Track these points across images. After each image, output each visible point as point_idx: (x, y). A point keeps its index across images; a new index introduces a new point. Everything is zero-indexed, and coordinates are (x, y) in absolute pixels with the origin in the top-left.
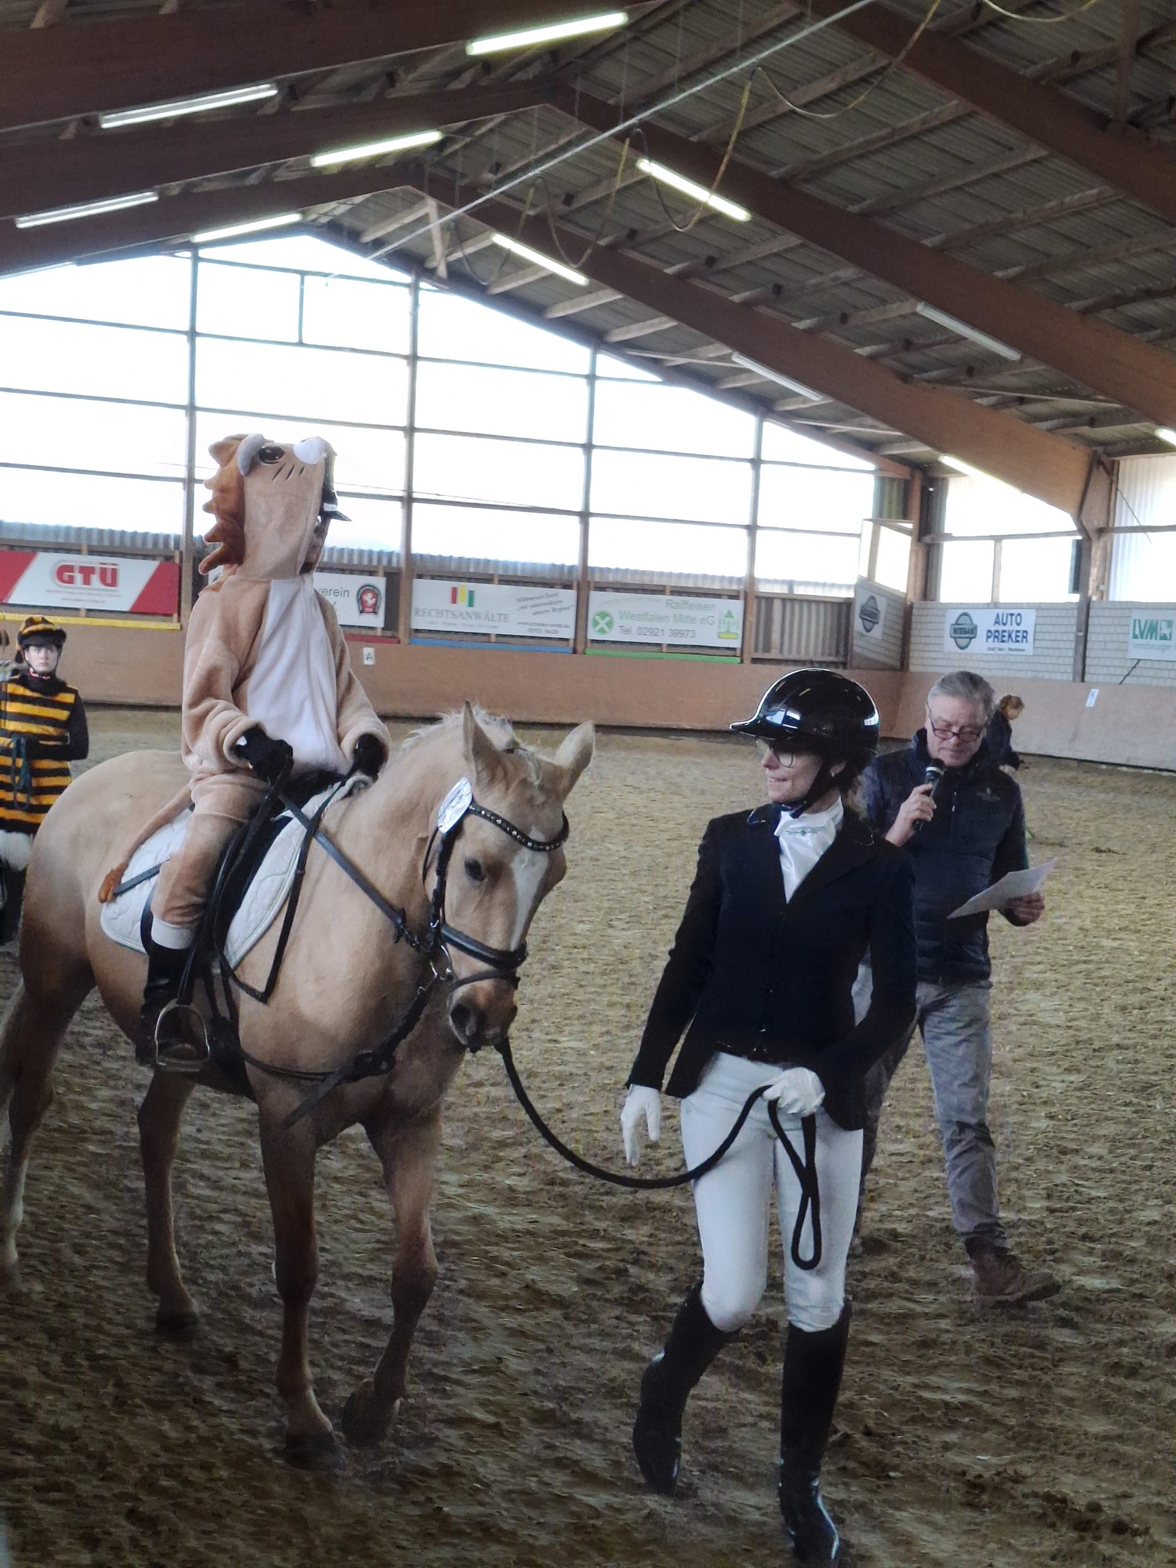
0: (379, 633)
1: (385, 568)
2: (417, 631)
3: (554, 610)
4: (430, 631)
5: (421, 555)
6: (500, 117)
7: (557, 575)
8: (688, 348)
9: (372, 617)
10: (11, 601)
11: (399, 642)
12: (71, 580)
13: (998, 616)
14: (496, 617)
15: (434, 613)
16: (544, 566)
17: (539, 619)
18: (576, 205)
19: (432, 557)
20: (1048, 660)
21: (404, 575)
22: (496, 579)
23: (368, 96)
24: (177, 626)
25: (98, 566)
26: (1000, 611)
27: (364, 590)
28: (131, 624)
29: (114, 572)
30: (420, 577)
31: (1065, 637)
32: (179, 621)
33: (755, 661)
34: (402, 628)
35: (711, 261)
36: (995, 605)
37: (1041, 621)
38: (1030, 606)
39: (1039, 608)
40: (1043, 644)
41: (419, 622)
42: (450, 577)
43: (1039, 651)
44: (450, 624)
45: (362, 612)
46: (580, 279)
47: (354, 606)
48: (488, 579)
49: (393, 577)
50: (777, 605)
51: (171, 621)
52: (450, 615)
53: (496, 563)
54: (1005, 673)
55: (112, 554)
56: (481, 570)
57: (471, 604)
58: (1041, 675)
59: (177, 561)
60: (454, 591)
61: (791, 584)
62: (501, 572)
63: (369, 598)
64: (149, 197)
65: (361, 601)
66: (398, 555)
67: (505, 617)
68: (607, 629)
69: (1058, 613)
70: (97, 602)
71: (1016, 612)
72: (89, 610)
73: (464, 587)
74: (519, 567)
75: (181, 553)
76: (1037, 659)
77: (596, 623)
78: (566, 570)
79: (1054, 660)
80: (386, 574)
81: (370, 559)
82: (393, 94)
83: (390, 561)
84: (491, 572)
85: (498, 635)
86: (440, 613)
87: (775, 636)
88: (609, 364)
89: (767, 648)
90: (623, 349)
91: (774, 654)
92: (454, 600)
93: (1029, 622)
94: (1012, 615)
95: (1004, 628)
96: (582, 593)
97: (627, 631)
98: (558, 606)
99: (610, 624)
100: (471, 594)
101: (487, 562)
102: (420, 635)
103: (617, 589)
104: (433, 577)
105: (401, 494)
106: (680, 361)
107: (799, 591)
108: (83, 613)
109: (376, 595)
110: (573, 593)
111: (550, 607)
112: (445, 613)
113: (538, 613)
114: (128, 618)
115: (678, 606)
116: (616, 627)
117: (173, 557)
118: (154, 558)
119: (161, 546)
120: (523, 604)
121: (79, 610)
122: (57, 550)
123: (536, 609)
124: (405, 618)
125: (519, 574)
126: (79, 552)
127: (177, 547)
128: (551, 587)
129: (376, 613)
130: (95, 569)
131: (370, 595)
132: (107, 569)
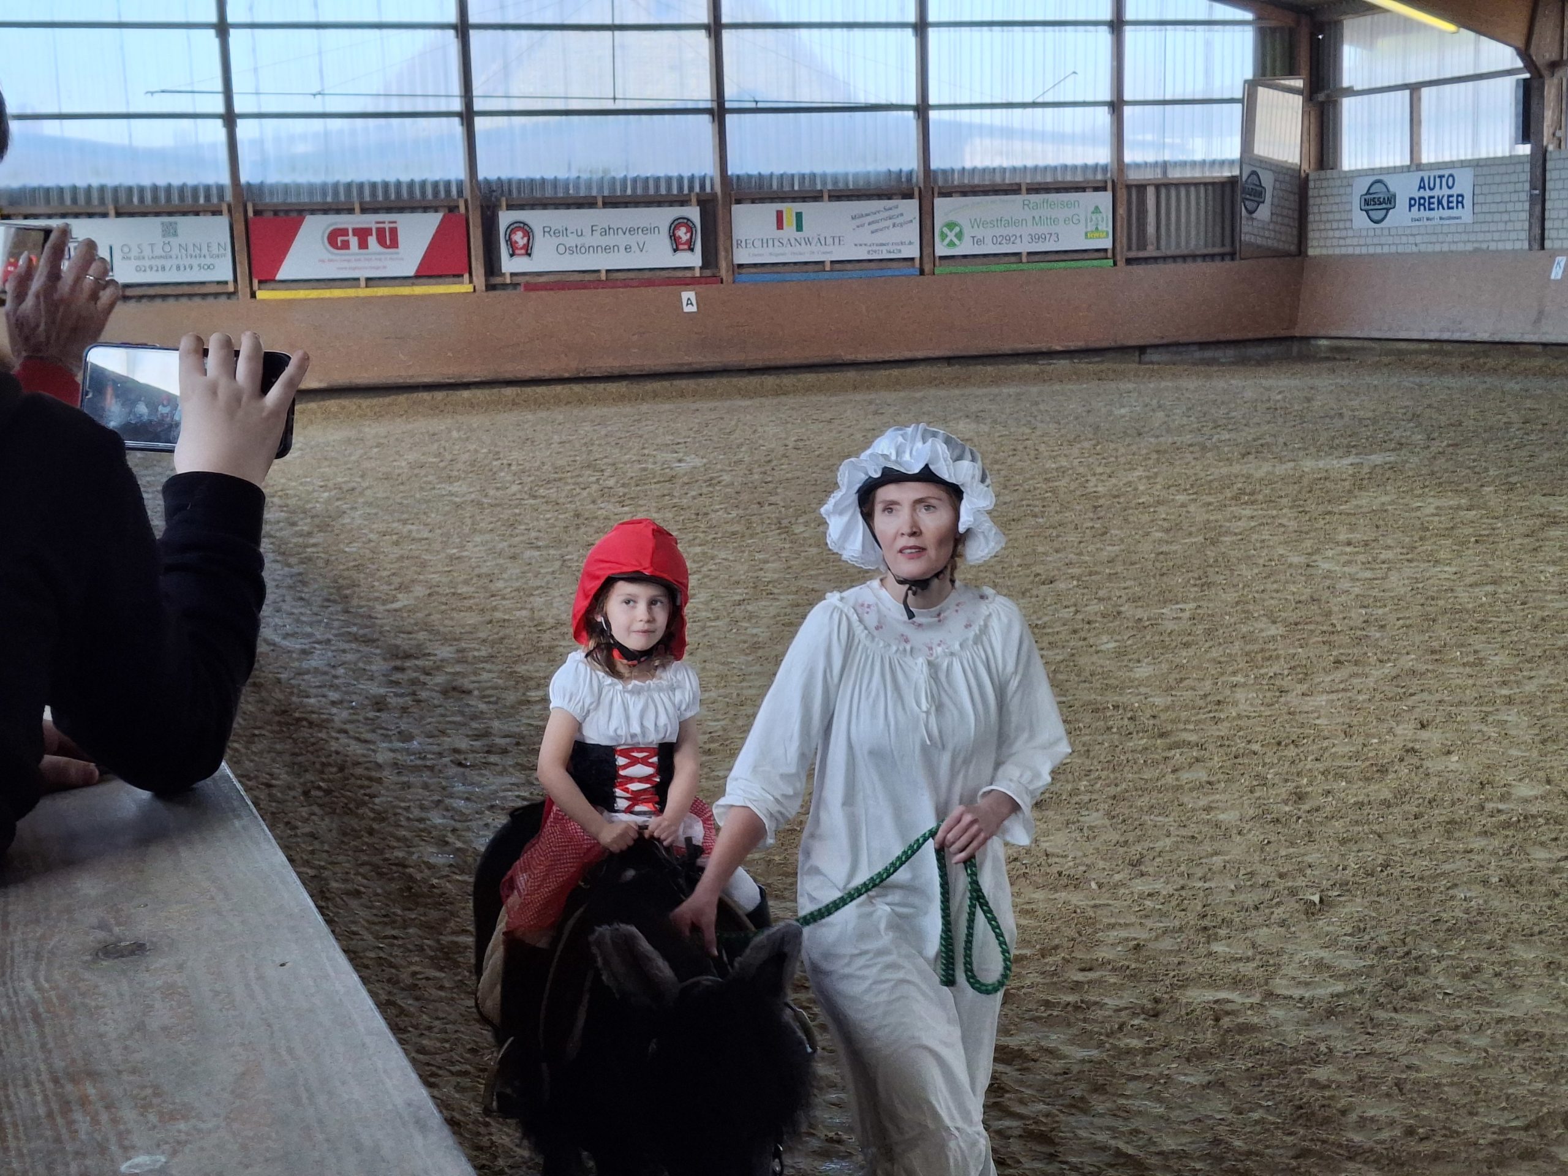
0: (697, 273)
1: (697, 195)
2: (740, 266)
3: (895, 226)
4: (755, 265)
5: (738, 177)
7: (893, 183)
9: (688, 254)
10: (279, 277)
11: (721, 281)
12: (346, 245)
13: (1422, 180)
14: (830, 241)
15: (758, 243)
16: (878, 174)
19: (750, 177)
20: (1493, 227)
21: (720, 202)
22: (825, 197)
24: (469, 288)
25: (374, 227)
26: (1425, 174)
27: (675, 225)
28: (419, 290)
29: (394, 232)
30: (738, 202)
31: (1514, 197)
32: (471, 282)
33: (1130, 261)
34: (723, 264)
36: (1419, 167)
37: (1481, 180)
38: (1463, 164)
39: (1477, 165)
40: (1485, 208)
41: (742, 256)
42: (772, 200)
43: (1481, 218)
44: (777, 255)
45: (675, 251)
47: (666, 243)
48: (817, 197)
50: (1150, 193)
51: (462, 283)
52: (777, 243)
53: (824, 176)
54: (1437, 248)
55: (389, 210)
56: (808, 186)
57: (799, 228)
58: (1484, 246)
59: (462, 209)
60: (780, 215)
61: (1165, 166)
62: (830, 187)
63: (682, 233)
65: (674, 238)
66: (712, 179)
67: (839, 240)
68: (957, 242)
69: (1503, 169)
70: (378, 268)
71: (1446, 173)
72: (368, 279)
73: (790, 209)
74: (850, 178)
75: (466, 201)
76: (1477, 228)
77: (944, 236)
78: (904, 176)
79: (1501, 226)
80: (700, 203)
81: (681, 188)
83: (703, 187)
84: (819, 187)
85: (832, 262)
86: (764, 243)
87: (1151, 230)
89: (1142, 244)
91: (1150, 251)
92: (780, 225)
93: (1464, 184)
94: (1441, 177)
95: (1431, 193)
96: (926, 203)
97: (980, 242)
98: (897, 221)
100: (799, 216)
101: (814, 175)
102: (744, 271)
103: (964, 194)
104: (753, 202)
105: (709, 105)
107: (1174, 174)
108: (363, 283)
109: (691, 229)
110: (915, 203)
111: (889, 223)
112: (770, 242)
113: (876, 231)
114: (413, 284)
115: (1037, 206)
116: (967, 238)
117: (458, 207)
118: (436, 210)
119: (442, 194)
120: (858, 222)
121: (358, 279)
122: (326, 211)
123: (874, 227)
124: (726, 251)
125: (851, 187)
126: (351, 211)
127: (460, 193)
128: (889, 199)
129: (692, 250)
130: (371, 229)
131: (683, 230)
132: (384, 229)
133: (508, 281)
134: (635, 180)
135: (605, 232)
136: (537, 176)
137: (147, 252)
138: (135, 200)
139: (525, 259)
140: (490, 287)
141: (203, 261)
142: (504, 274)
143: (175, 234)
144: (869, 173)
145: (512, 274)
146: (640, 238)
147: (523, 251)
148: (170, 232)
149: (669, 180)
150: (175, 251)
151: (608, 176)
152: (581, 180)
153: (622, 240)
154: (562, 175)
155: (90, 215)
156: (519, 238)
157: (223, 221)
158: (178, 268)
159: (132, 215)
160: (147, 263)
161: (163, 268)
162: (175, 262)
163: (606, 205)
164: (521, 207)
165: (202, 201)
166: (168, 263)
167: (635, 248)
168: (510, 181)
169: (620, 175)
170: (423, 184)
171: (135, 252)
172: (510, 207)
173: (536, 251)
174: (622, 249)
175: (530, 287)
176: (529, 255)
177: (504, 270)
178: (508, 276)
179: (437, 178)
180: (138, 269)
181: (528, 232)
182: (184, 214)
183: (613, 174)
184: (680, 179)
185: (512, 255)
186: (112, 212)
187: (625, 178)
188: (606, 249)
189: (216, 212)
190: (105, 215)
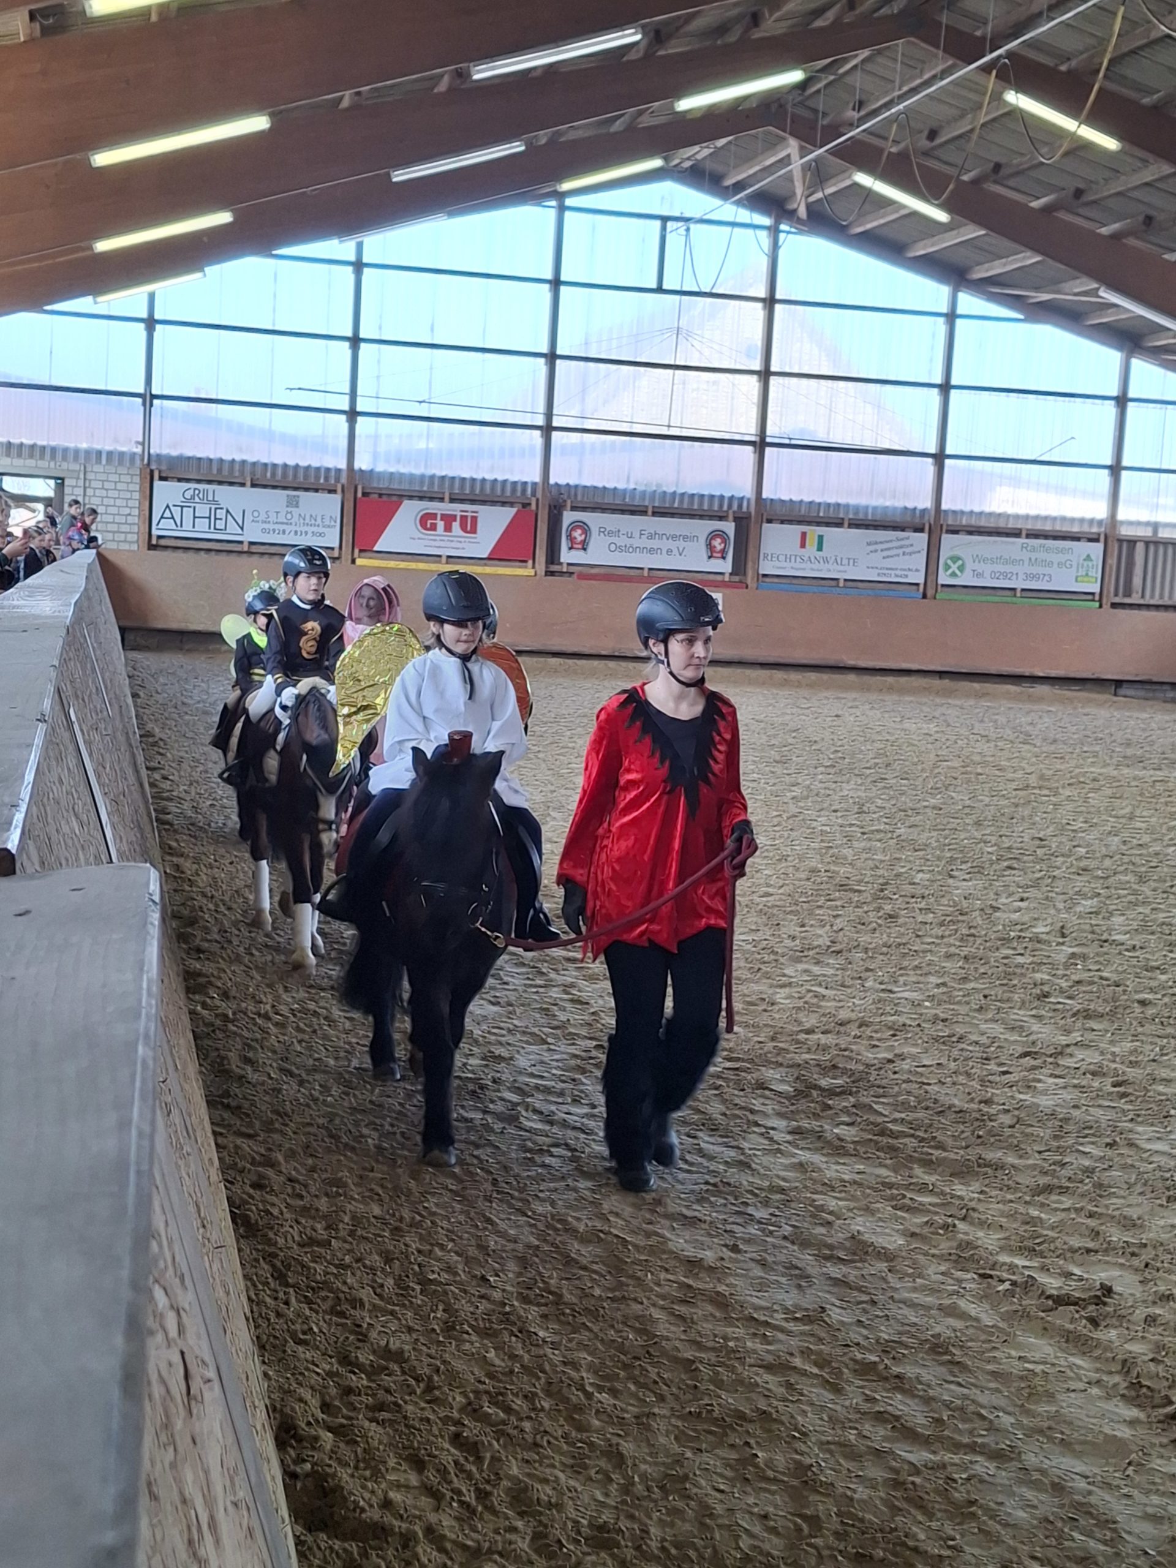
0: (727, 578)
1: (734, 512)
2: (764, 576)
3: (904, 554)
4: (778, 576)
5: (772, 500)
6: (865, 53)
7: (908, 518)
8: (1053, 284)
9: (721, 561)
10: (376, 548)
11: (747, 587)
12: (434, 528)
14: (845, 562)
15: (782, 558)
16: (895, 508)
17: (888, 563)
18: (939, 141)
19: (783, 501)
21: (753, 519)
22: (846, 524)
23: (732, 38)
24: (532, 572)
25: (459, 514)
27: (713, 535)
28: (488, 570)
29: (474, 520)
30: (769, 521)
32: (533, 567)
33: (1114, 605)
34: (750, 573)
35: (1079, 193)
41: (766, 568)
42: (800, 522)
44: (797, 569)
45: (710, 557)
46: (941, 216)
47: (704, 553)
48: (839, 524)
49: (743, 522)
50: (1140, 548)
51: (526, 567)
52: (798, 559)
53: (847, 506)
55: (473, 502)
56: (831, 514)
57: (820, 549)
59: (533, 507)
60: (804, 535)
61: (1156, 526)
62: (851, 516)
63: (718, 544)
64: (517, 147)
65: (710, 547)
66: (749, 500)
67: (854, 562)
68: (958, 572)
70: (458, 548)
72: (449, 557)
73: (813, 531)
74: (870, 511)
75: (537, 500)
77: (947, 567)
78: (918, 512)
80: (736, 519)
81: (721, 506)
82: (757, 34)
83: (740, 506)
84: (841, 516)
85: (846, 580)
86: (787, 558)
87: (1137, 581)
88: (968, 302)
89: (1128, 594)
90: (986, 287)
91: (1135, 599)
92: (803, 546)
96: (935, 538)
97: (980, 575)
98: (907, 550)
99: (961, 568)
100: (821, 538)
101: (838, 505)
102: (767, 580)
103: (970, 533)
104: (782, 522)
105: (753, 439)
106: (1045, 297)
107: (1164, 534)
108: (444, 559)
109: (725, 540)
110: (924, 537)
111: (900, 551)
112: (793, 558)
113: (888, 557)
114: (486, 565)
115: (1034, 549)
116: (968, 571)
117: (529, 504)
118: (512, 504)
119: (519, 494)
120: (872, 548)
121: (440, 556)
122: (421, 498)
123: (886, 553)
124: (754, 563)
125: (870, 517)
126: (442, 500)
127: (534, 494)
128: (903, 530)
129: (724, 558)
130: (455, 516)
131: (719, 540)
132: (466, 517)
133: (565, 570)
134: (683, 494)
135: (651, 537)
136: (600, 485)
137: (273, 518)
138: (269, 475)
139: (582, 552)
140: (549, 573)
141: (315, 529)
142: (561, 564)
143: (297, 506)
144: (887, 507)
145: (569, 564)
146: (681, 544)
147: (580, 546)
148: (293, 503)
149: (712, 497)
150: (296, 519)
151: (660, 491)
152: (637, 492)
153: (665, 544)
154: (621, 486)
155: (231, 484)
156: (578, 535)
157: (337, 498)
158: (296, 532)
159: (265, 486)
160: (271, 527)
161: (284, 532)
162: (294, 528)
163: (654, 514)
164: (584, 509)
165: (322, 481)
166: (287, 528)
167: (675, 551)
168: (576, 486)
169: (671, 490)
170: (505, 482)
171: (263, 517)
172: (574, 508)
173: (591, 547)
174: (664, 552)
175: (583, 577)
176: (585, 549)
177: (562, 560)
178: (565, 566)
179: (516, 479)
180: (264, 531)
181: (586, 529)
182: (307, 490)
183: (665, 489)
184: (722, 497)
185: (570, 548)
186: (248, 483)
187: (675, 493)
188: (651, 551)
189: (332, 491)
190: (243, 485)
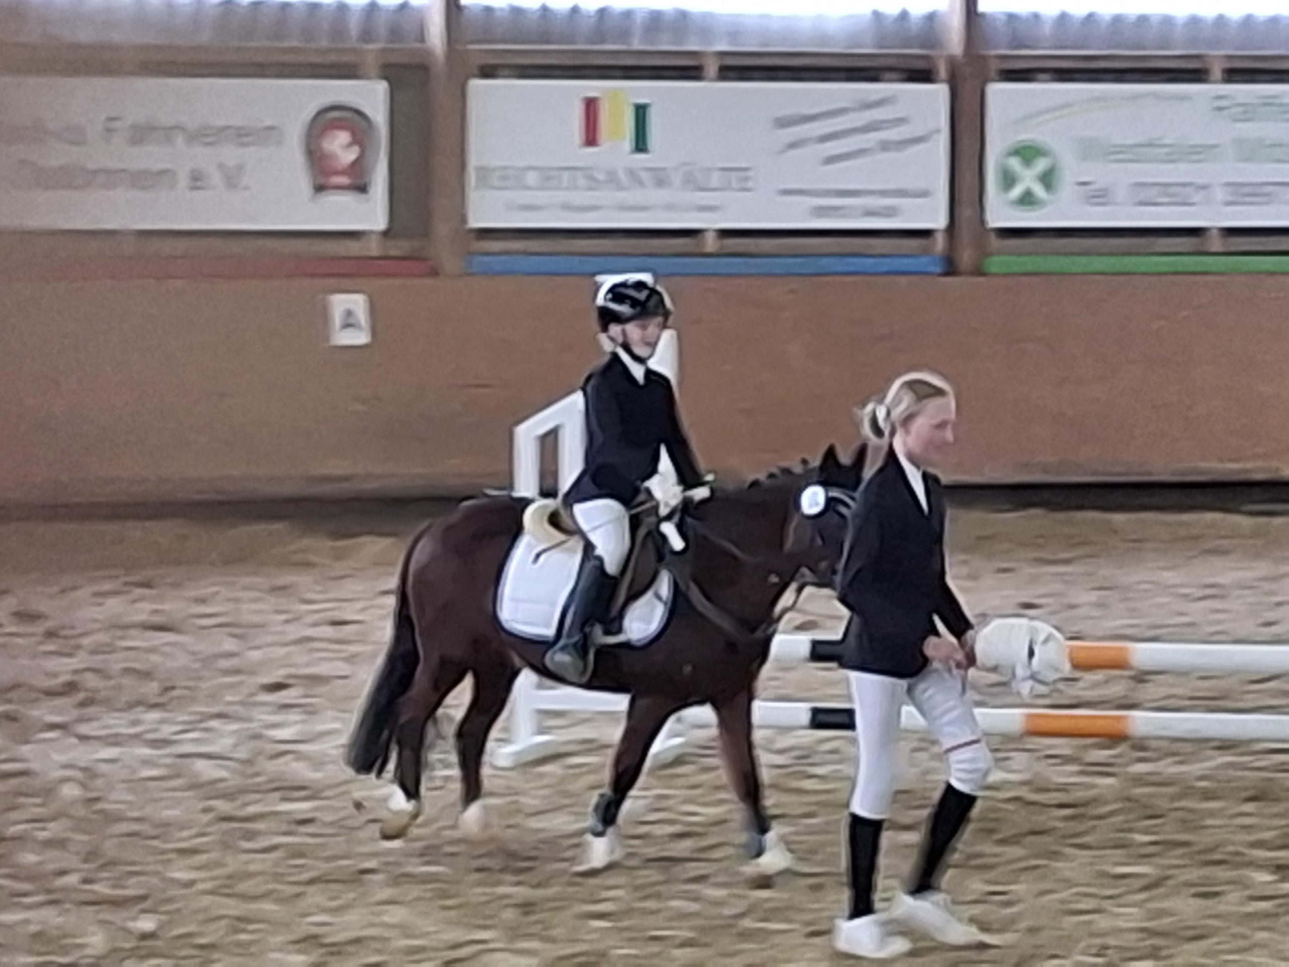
0: (374, 248)
1: (381, 51)
2: (485, 234)
3: (881, 147)
4: (523, 233)
5: (488, 11)
7: (884, 41)
9: (350, 198)
11: (433, 272)
14: (717, 180)
15: (531, 178)
16: (847, 18)
17: (842, 177)
19: (518, 13)
21: (441, 69)
22: (712, 68)
27: (326, 121)
30: (488, 72)
34: (442, 229)
41: (491, 210)
42: (577, 72)
44: (582, 210)
45: (319, 189)
48: (687, 69)
49: (411, 79)
52: (581, 180)
53: (708, 19)
56: (665, 42)
57: (641, 145)
60: (591, 109)
62: (726, 47)
63: (341, 147)
65: (319, 158)
66: (422, 12)
67: (743, 179)
73: (618, 95)
74: (777, 26)
77: (1008, 180)
78: (915, 25)
80: (389, 71)
81: (342, 32)
83: (399, 33)
84: (695, 47)
85: (725, 233)
86: (550, 179)
92: (591, 139)
96: (967, 90)
97: (1100, 197)
98: (895, 134)
100: (642, 114)
102: (494, 245)
103: (1064, 75)
104: (525, 74)
109: (361, 136)
110: (939, 92)
111: (869, 141)
112: (568, 177)
113: (835, 158)
115: (1248, 113)
116: (1067, 189)
120: (795, 132)
123: (830, 148)
124: (450, 197)
125: (777, 47)
129: (362, 188)
131: (343, 137)
134: (224, 9)
135: (139, 137)
146: (230, 154)
149: (311, 10)
153: (182, 157)
167: (214, 176)
174: (181, 180)
184: (342, 13)
188: (142, 179)
